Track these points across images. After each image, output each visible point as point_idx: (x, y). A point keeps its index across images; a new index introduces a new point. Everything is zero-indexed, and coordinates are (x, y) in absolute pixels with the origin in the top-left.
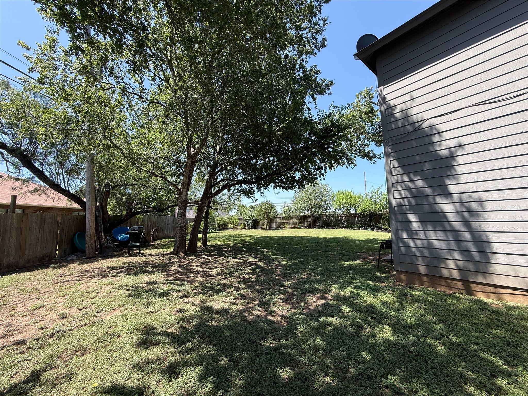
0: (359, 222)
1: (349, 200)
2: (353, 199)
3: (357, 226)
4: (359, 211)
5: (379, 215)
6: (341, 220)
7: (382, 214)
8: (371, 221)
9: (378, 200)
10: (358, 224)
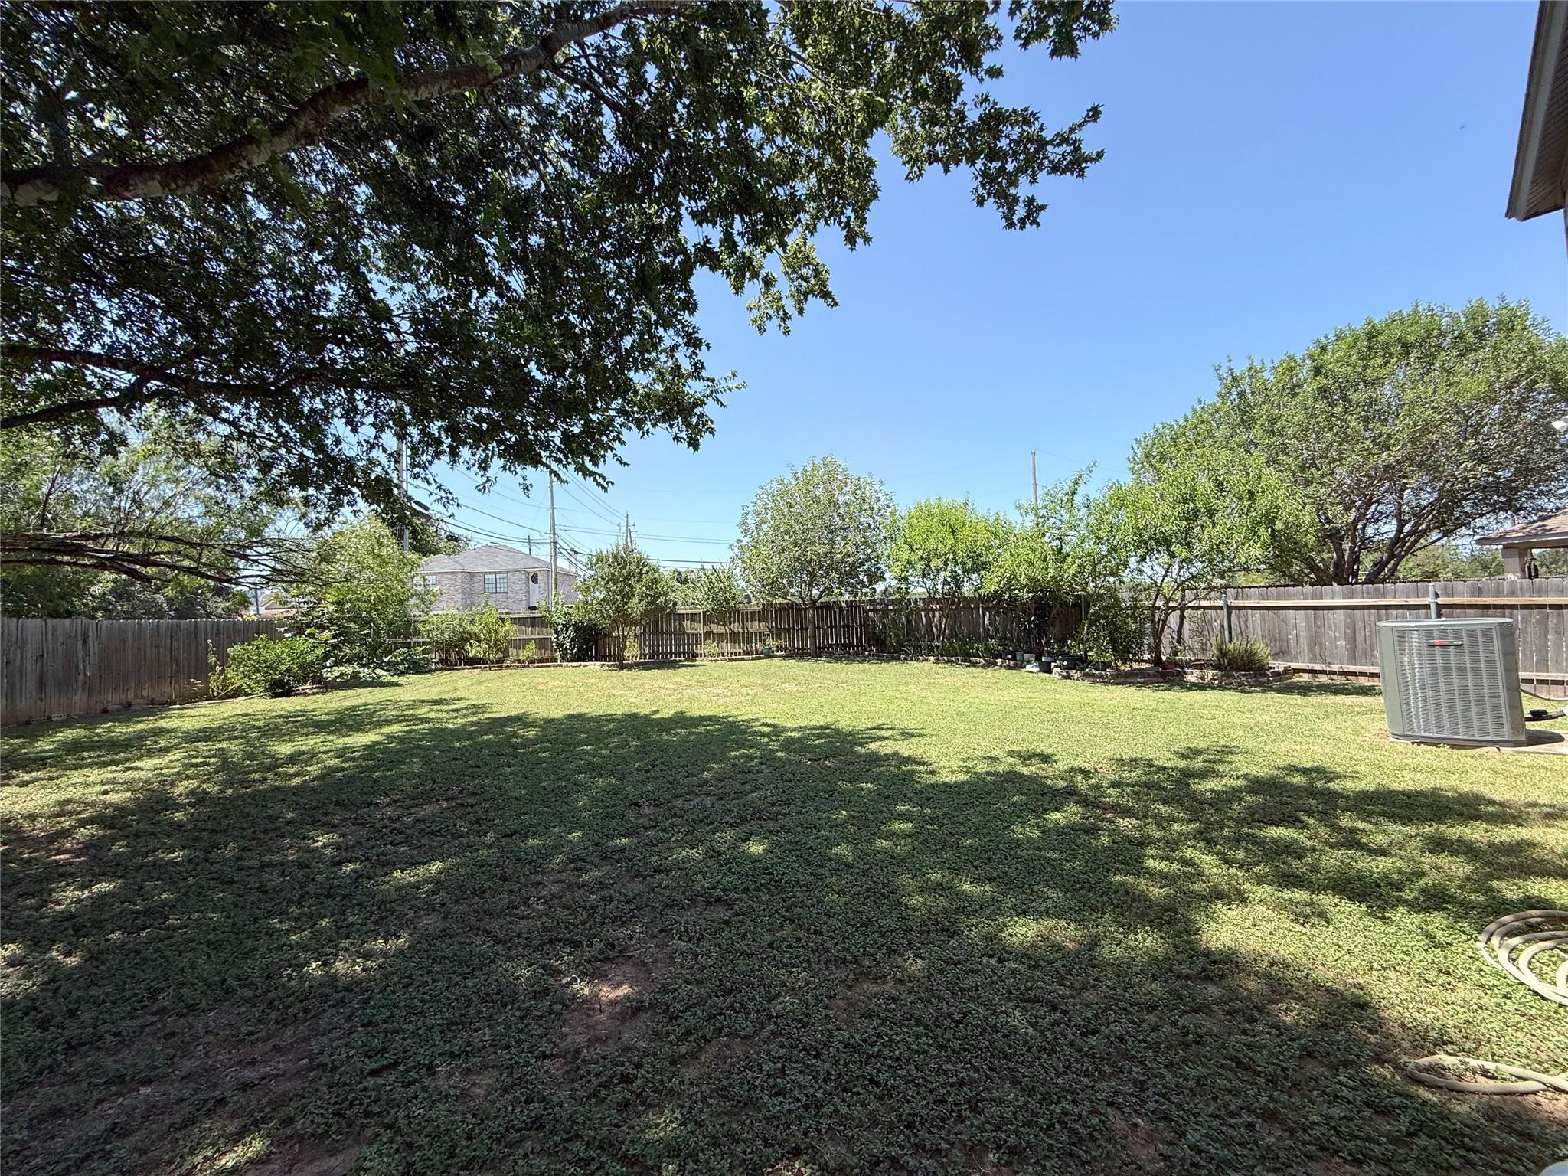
0: (997, 630)
1: (950, 539)
2: (965, 533)
3: (988, 649)
4: (990, 587)
5: (1076, 605)
6: (930, 622)
7: (1089, 601)
8: (1041, 631)
9: (1072, 538)
10: (993, 643)
